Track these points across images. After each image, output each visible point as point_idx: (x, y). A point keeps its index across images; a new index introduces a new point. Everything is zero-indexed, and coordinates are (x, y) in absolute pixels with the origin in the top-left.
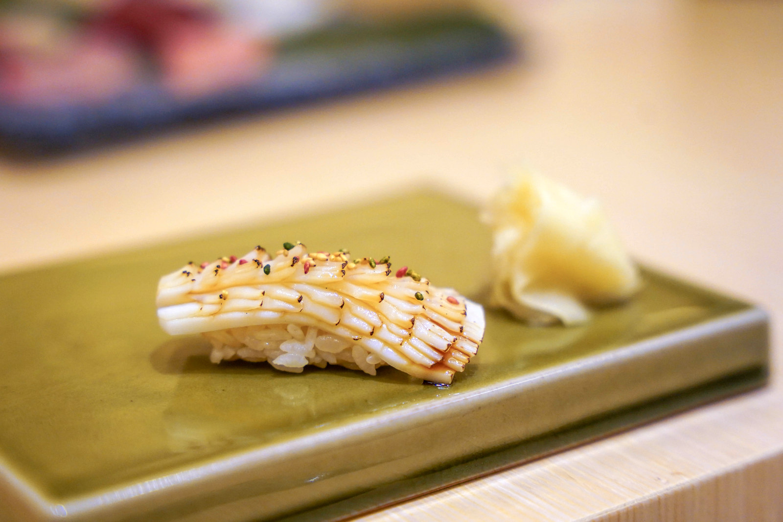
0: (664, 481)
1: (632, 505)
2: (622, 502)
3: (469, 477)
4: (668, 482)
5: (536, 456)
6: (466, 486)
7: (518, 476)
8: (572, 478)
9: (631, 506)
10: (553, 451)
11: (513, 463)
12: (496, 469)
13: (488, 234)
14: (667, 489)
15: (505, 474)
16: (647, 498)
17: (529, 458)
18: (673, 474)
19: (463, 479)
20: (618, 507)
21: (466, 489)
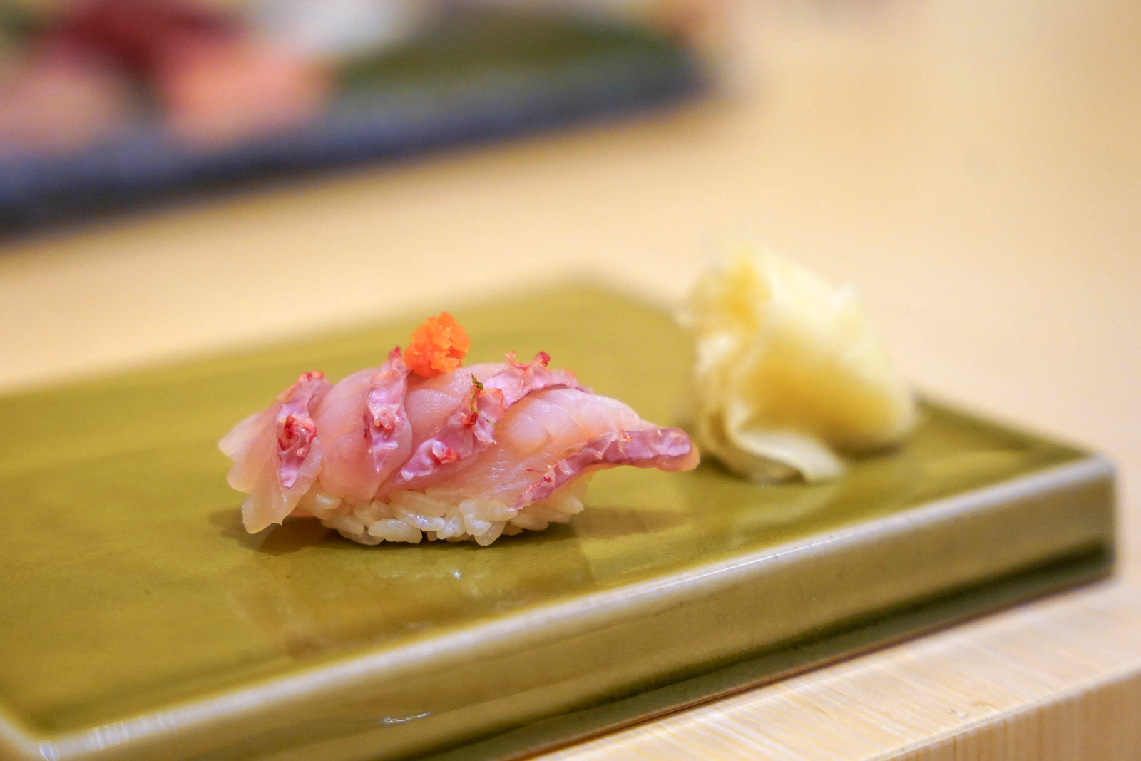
0: (961, 714)
1: (914, 749)
2: (899, 746)
3: (664, 709)
4: (967, 716)
5: (766, 678)
6: (661, 723)
7: (739, 707)
8: (820, 710)
9: (912, 752)
10: (791, 671)
11: (731, 689)
12: (705, 697)
13: (687, 342)
14: (967, 727)
15: (720, 704)
16: (937, 740)
17: (755, 681)
18: (975, 704)
19: (656, 712)
20: (892, 752)
21: (660, 727)
